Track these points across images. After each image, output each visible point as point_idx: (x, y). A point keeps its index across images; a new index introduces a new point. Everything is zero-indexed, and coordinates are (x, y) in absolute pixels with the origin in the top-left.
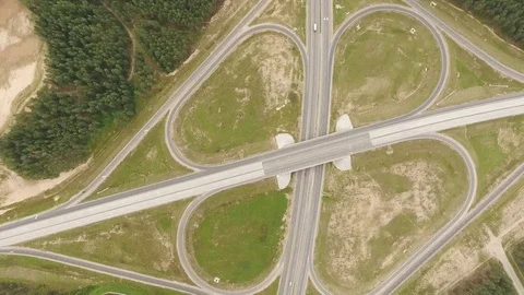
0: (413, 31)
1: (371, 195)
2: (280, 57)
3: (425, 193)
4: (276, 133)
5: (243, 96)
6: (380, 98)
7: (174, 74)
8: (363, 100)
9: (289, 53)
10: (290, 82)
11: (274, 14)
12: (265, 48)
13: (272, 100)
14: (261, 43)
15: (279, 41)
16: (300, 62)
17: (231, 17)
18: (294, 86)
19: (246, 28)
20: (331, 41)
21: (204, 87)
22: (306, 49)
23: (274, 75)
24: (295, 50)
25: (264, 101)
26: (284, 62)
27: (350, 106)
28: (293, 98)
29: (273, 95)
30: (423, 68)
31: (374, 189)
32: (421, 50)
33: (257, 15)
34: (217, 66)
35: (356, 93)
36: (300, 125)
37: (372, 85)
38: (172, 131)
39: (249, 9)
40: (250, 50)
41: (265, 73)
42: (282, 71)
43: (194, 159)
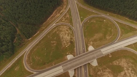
0: (105, 21)
1: (109, 75)
2: (66, 31)
3: (130, 71)
4: (67, 55)
5: (54, 43)
6: (101, 39)
7: (30, 39)
8: (95, 41)
9: (68, 30)
10: (70, 38)
11: (63, 20)
12: (61, 29)
13: (64, 44)
14: (59, 28)
15: (65, 27)
16: (72, 32)
17: (50, 22)
18: (71, 39)
19: (54, 24)
20: (81, 25)
21: (40, 42)
22: (74, 28)
23: (64, 36)
24: (70, 29)
25: (61, 44)
26: (67, 32)
27: (91, 43)
28: (72, 42)
29: (64, 42)
30: (111, 29)
31: (109, 72)
32: (109, 25)
33: (58, 21)
34: (45, 35)
35: (93, 39)
36: (75, 51)
37: (97, 36)
38: (26, 58)
39: (55, 20)
40: (56, 30)
41: (61, 36)
42: (67, 35)
43: (34, 69)
